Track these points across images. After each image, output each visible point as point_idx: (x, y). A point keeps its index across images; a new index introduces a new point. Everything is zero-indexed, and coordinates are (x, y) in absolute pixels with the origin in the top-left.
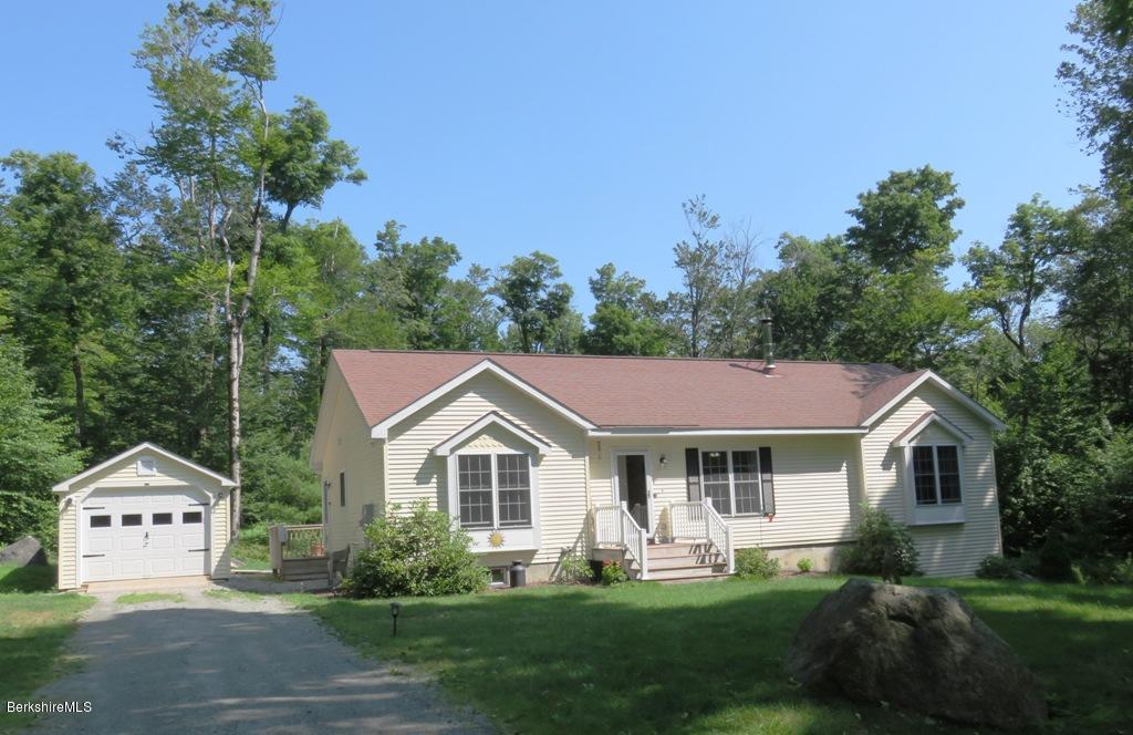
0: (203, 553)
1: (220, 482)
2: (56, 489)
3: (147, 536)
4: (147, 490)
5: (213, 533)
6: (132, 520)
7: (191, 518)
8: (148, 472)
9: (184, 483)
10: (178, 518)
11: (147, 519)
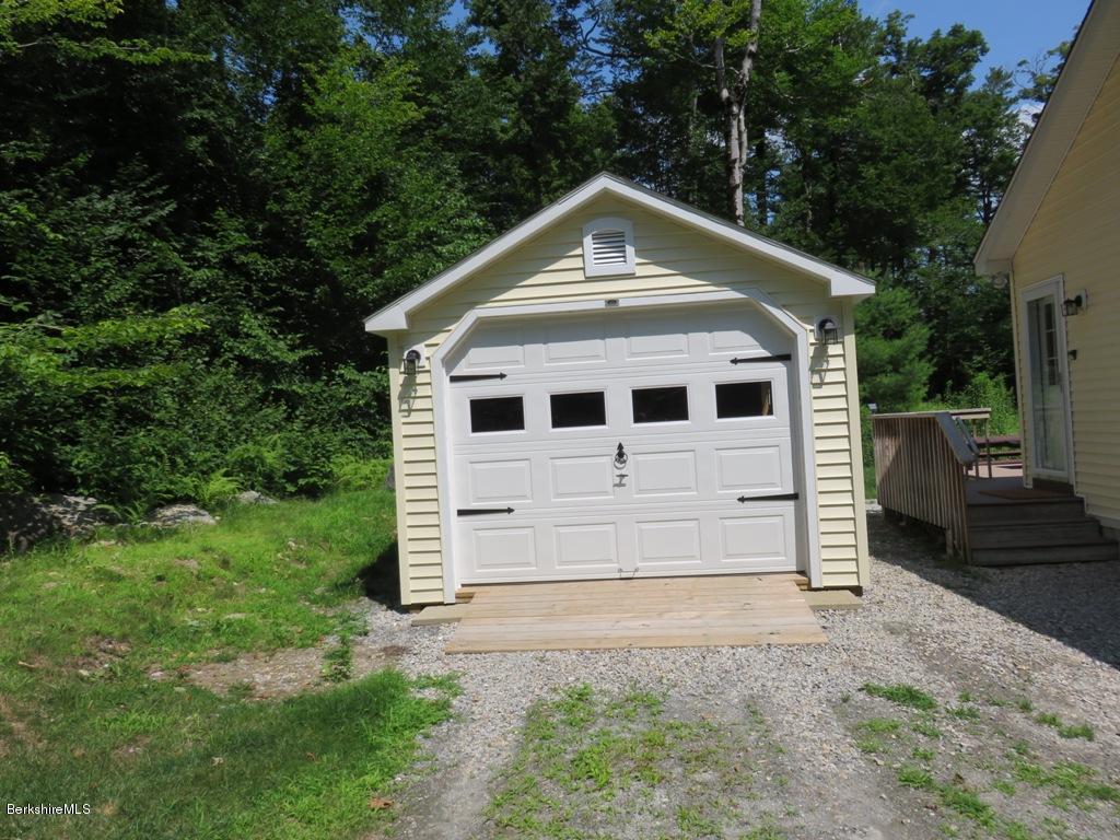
0: (790, 505)
1: (825, 285)
2: (375, 324)
3: (621, 454)
4: (614, 322)
5: (810, 446)
6: (578, 409)
7: (741, 400)
8: (617, 267)
9: (729, 294)
10: (702, 402)
11: (619, 407)
